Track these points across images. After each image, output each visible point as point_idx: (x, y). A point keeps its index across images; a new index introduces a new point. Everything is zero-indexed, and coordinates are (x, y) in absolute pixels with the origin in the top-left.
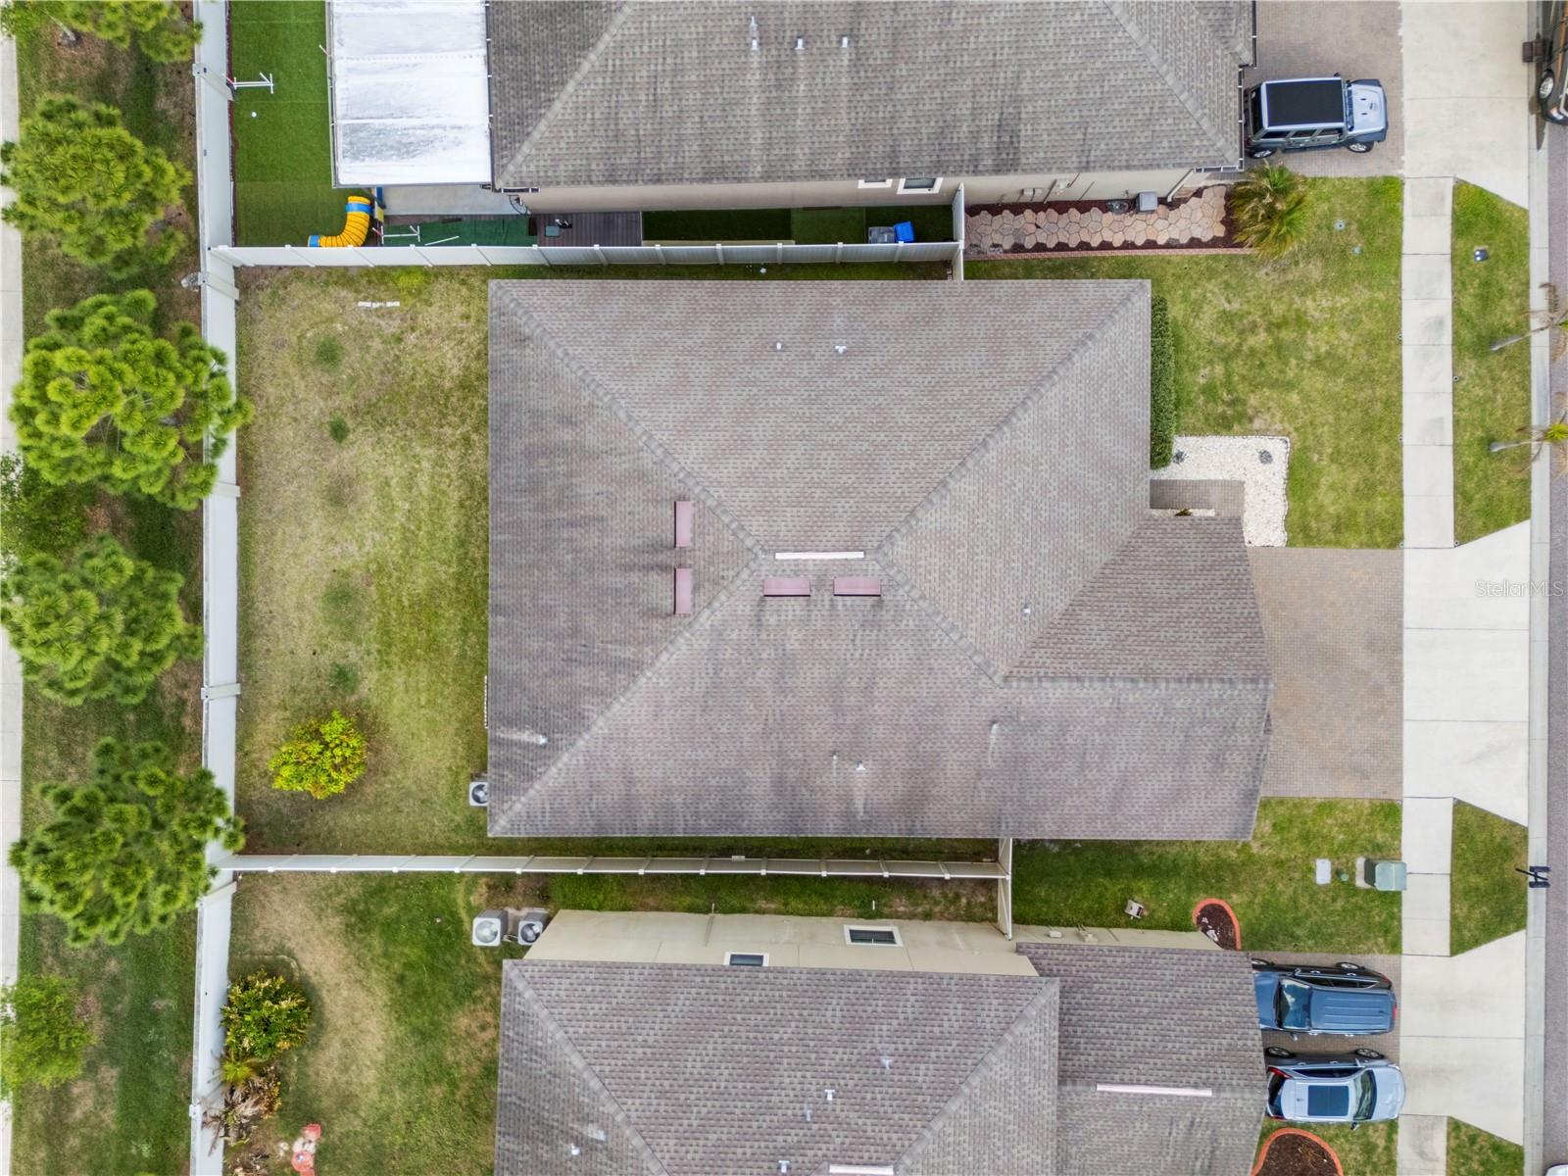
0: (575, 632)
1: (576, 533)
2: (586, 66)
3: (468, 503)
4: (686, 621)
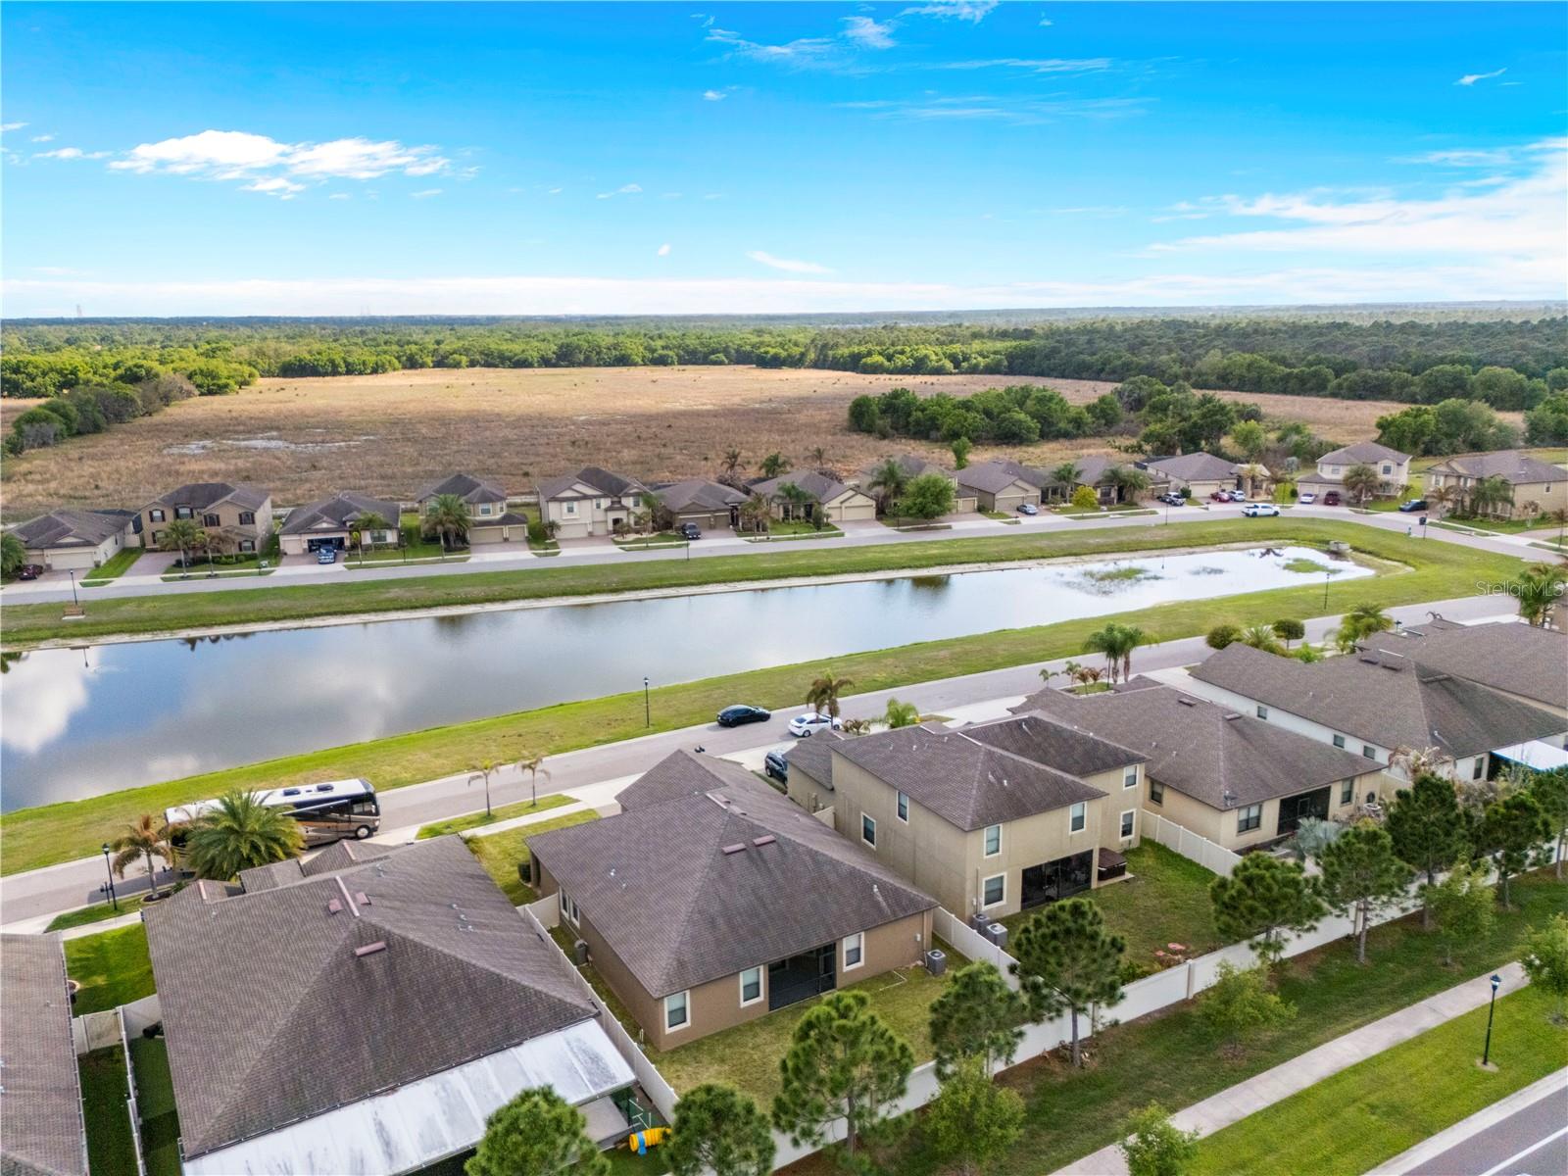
0: (815, 888)
1: (767, 901)
4: (776, 835)
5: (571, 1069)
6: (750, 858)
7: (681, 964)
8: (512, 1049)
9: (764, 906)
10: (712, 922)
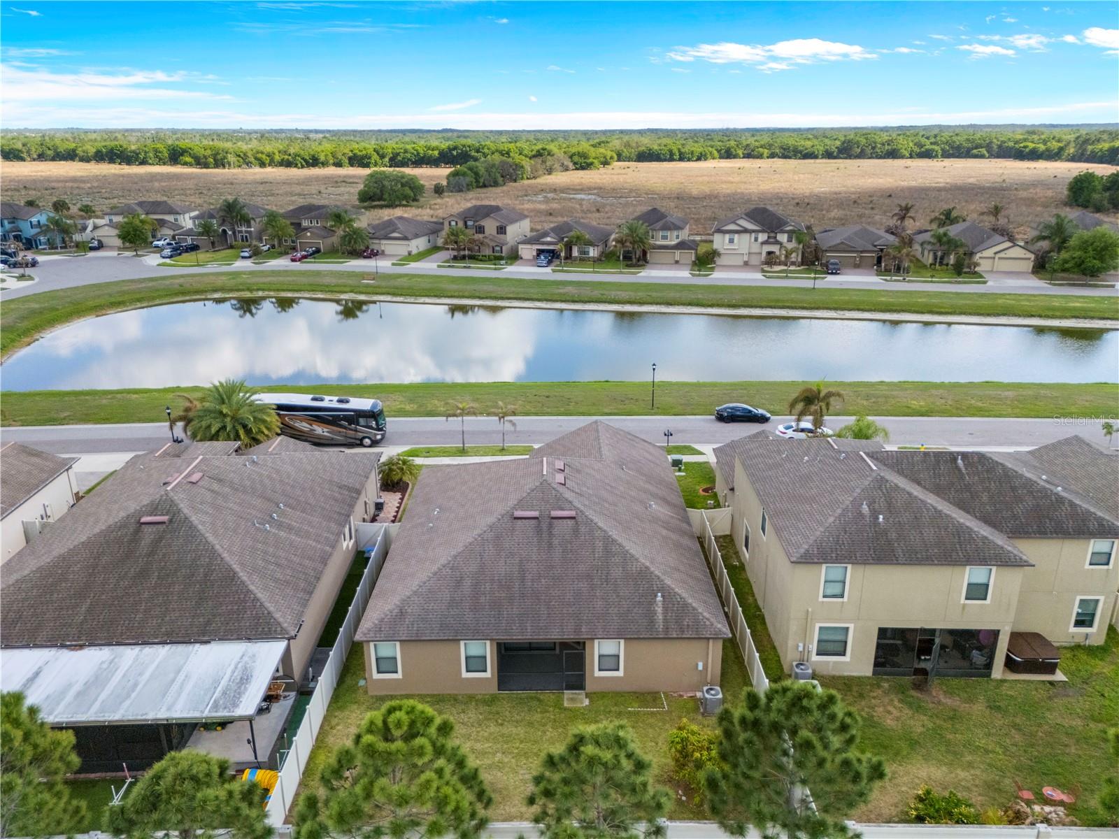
0: (589, 577)
1: (529, 577)
3: (500, 721)
4: (580, 514)
5: (217, 681)
6: (538, 530)
7: (402, 613)
8: (197, 645)
9: (523, 580)
10: (459, 583)
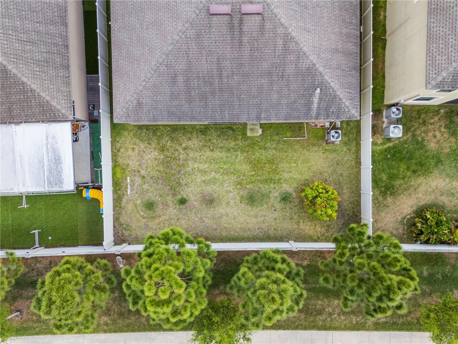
0: (270, 74)
1: (225, 74)
2: (14, 71)
3: (211, 148)
4: (266, 7)
5: (41, 161)
6: (231, 28)
7: (139, 104)
8: (13, 125)
9: (221, 77)
10: (174, 79)
